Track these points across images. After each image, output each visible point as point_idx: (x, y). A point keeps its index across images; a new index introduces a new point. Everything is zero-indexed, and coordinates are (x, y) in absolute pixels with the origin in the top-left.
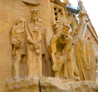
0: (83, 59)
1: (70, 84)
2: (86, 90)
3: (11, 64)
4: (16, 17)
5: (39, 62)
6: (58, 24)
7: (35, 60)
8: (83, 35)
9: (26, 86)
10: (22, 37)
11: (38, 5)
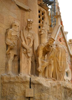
0: (58, 63)
1: (50, 83)
2: (59, 87)
3: (5, 61)
4: (11, 19)
5: (29, 63)
6: (43, 31)
7: (26, 61)
8: (57, 36)
9: (20, 81)
10: (16, 39)
11: (30, 11)
